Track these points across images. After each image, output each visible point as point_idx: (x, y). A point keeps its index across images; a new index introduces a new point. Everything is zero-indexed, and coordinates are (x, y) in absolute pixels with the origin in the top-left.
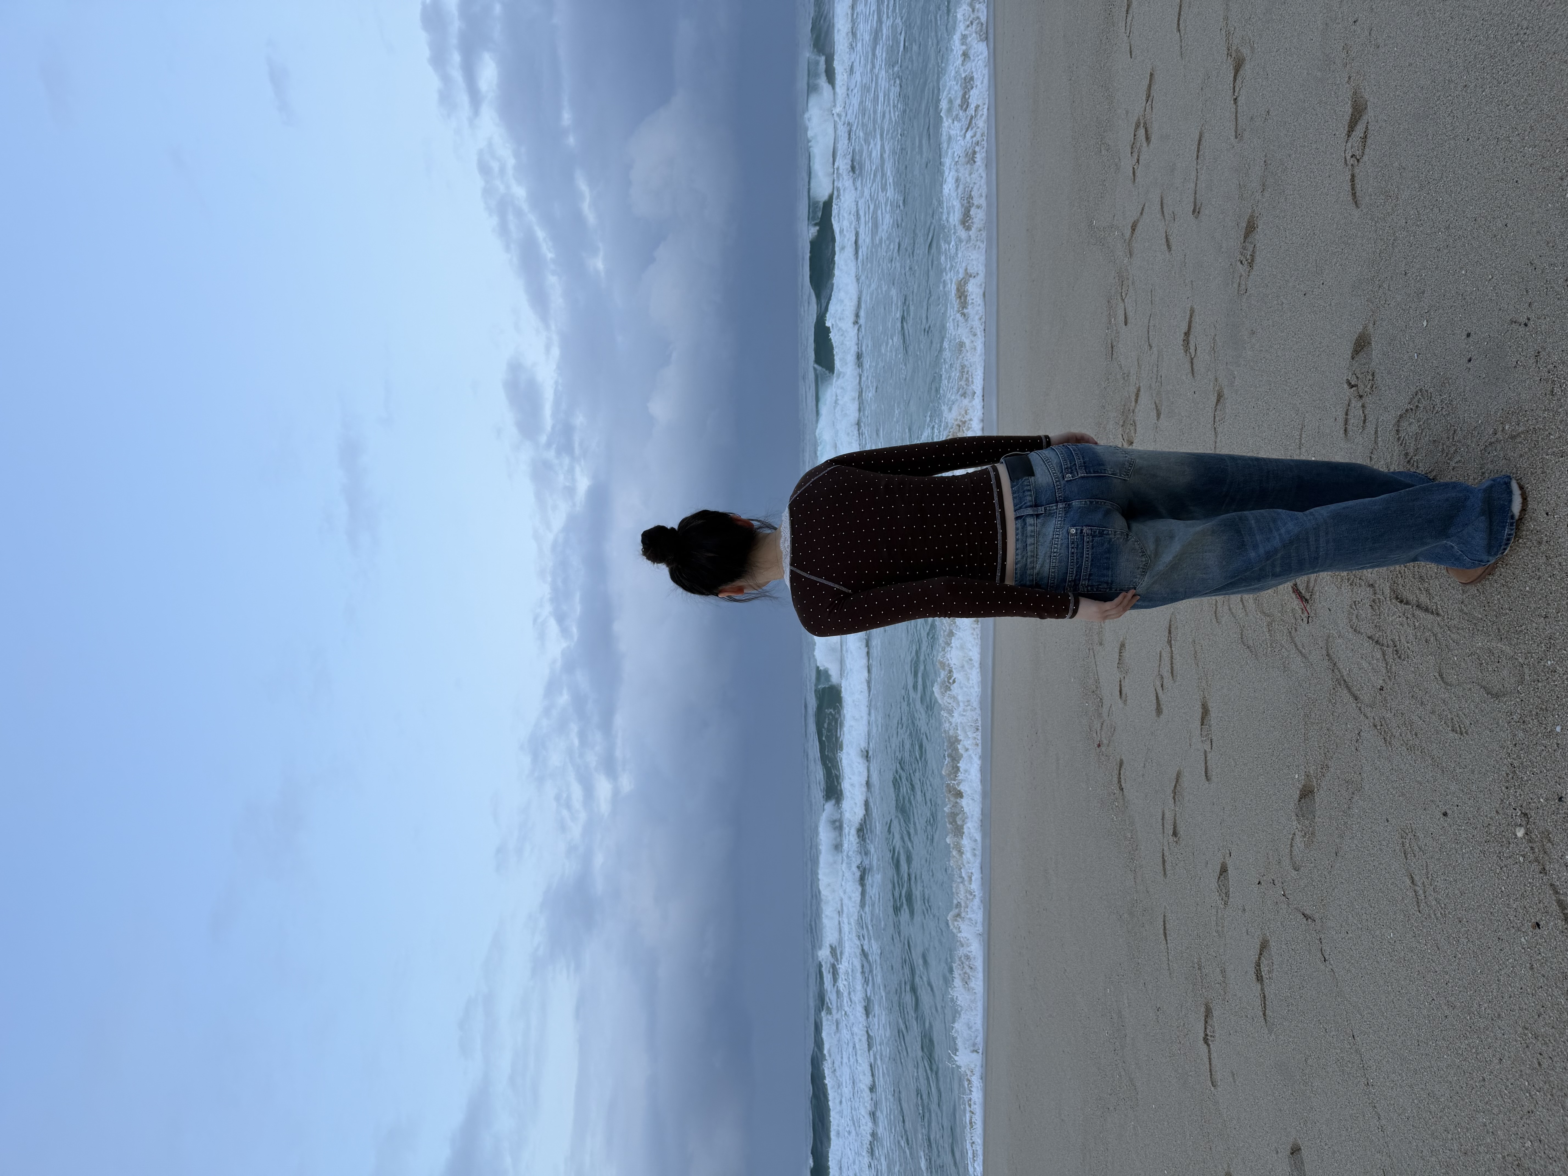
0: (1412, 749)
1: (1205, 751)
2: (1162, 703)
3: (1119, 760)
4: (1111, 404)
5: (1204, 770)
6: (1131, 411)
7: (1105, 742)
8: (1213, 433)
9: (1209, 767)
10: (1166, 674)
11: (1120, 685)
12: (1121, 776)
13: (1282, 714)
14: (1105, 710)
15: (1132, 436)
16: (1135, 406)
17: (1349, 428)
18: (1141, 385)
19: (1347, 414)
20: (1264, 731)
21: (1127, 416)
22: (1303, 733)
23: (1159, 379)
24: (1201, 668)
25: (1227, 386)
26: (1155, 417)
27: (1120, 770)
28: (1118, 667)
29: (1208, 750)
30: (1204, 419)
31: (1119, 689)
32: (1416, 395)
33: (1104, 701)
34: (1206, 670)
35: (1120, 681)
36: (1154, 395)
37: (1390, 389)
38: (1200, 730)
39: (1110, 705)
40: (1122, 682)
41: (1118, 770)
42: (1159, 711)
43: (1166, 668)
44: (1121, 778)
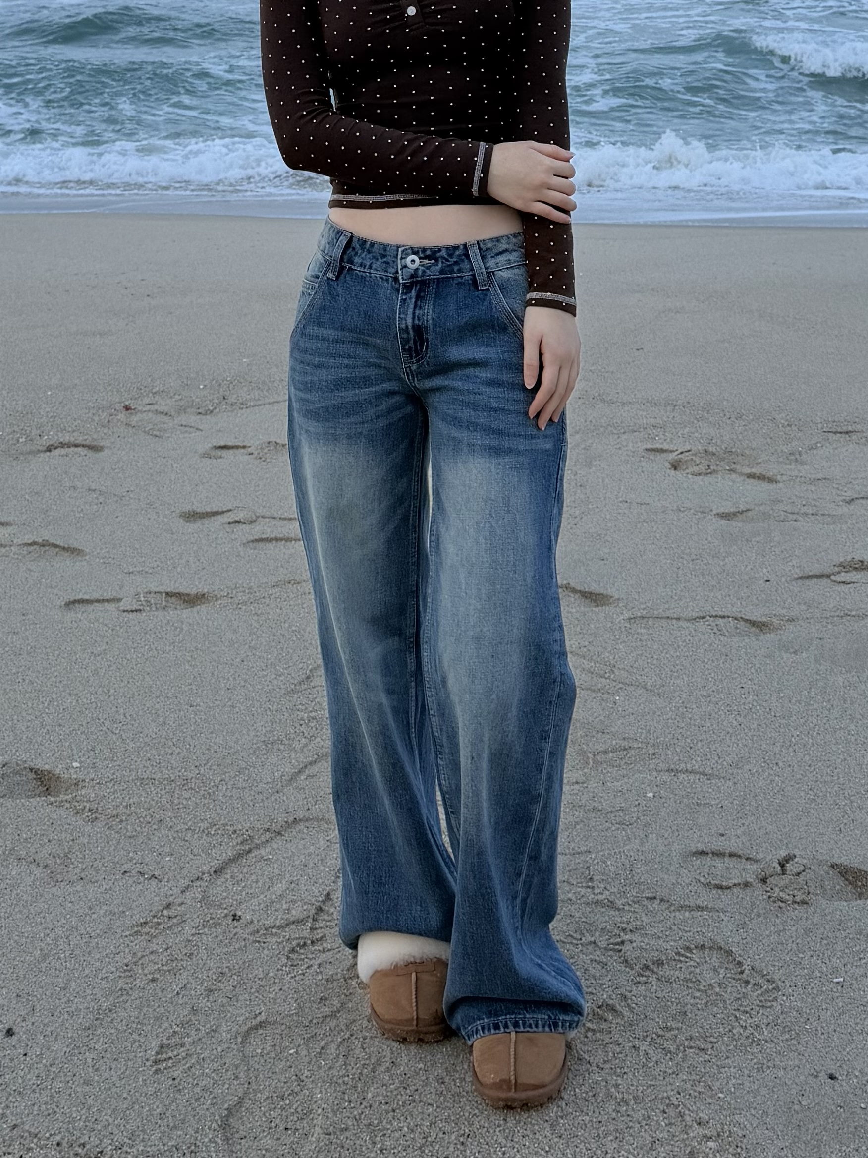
0: (127, 973)
1: (119, 600)
2: (206, 521)
3: (101, 444)
4: (746, 430)
5: (86, 597)
6: (733, 466)
7: (134, 419)
8: (695, 615)
9: (90, 608)
10: (257, 531)
11: (237, 447)
12: (72, 449)
13: (188, 739)
14: (193, 419)
15: (687, 468)
16: (741, 474)
17: (708, 860)
18: (781, 485)
19: (732, 855)
20: (157, 706)
21: (723, 459)
22: (153, 776)
23: (791, 517)
24: (270, 592)
25: (780, 640)
26: (722, 510)
27: (83, 446)
28: (269, 443)
29: (122, 605)
30: (720, 597)
31: (230, 444)
32: (768, 981)
33: (208, 417)
34: (267, 601)
35: (244, 447)
36: (761, 508)
37: (778, 933)
38: (157, 590)
39: (200, 428)
40: (242, 450)
41: (84, 443)
42: (192, 516)
43: (269, 530)
44: (69, 447)
